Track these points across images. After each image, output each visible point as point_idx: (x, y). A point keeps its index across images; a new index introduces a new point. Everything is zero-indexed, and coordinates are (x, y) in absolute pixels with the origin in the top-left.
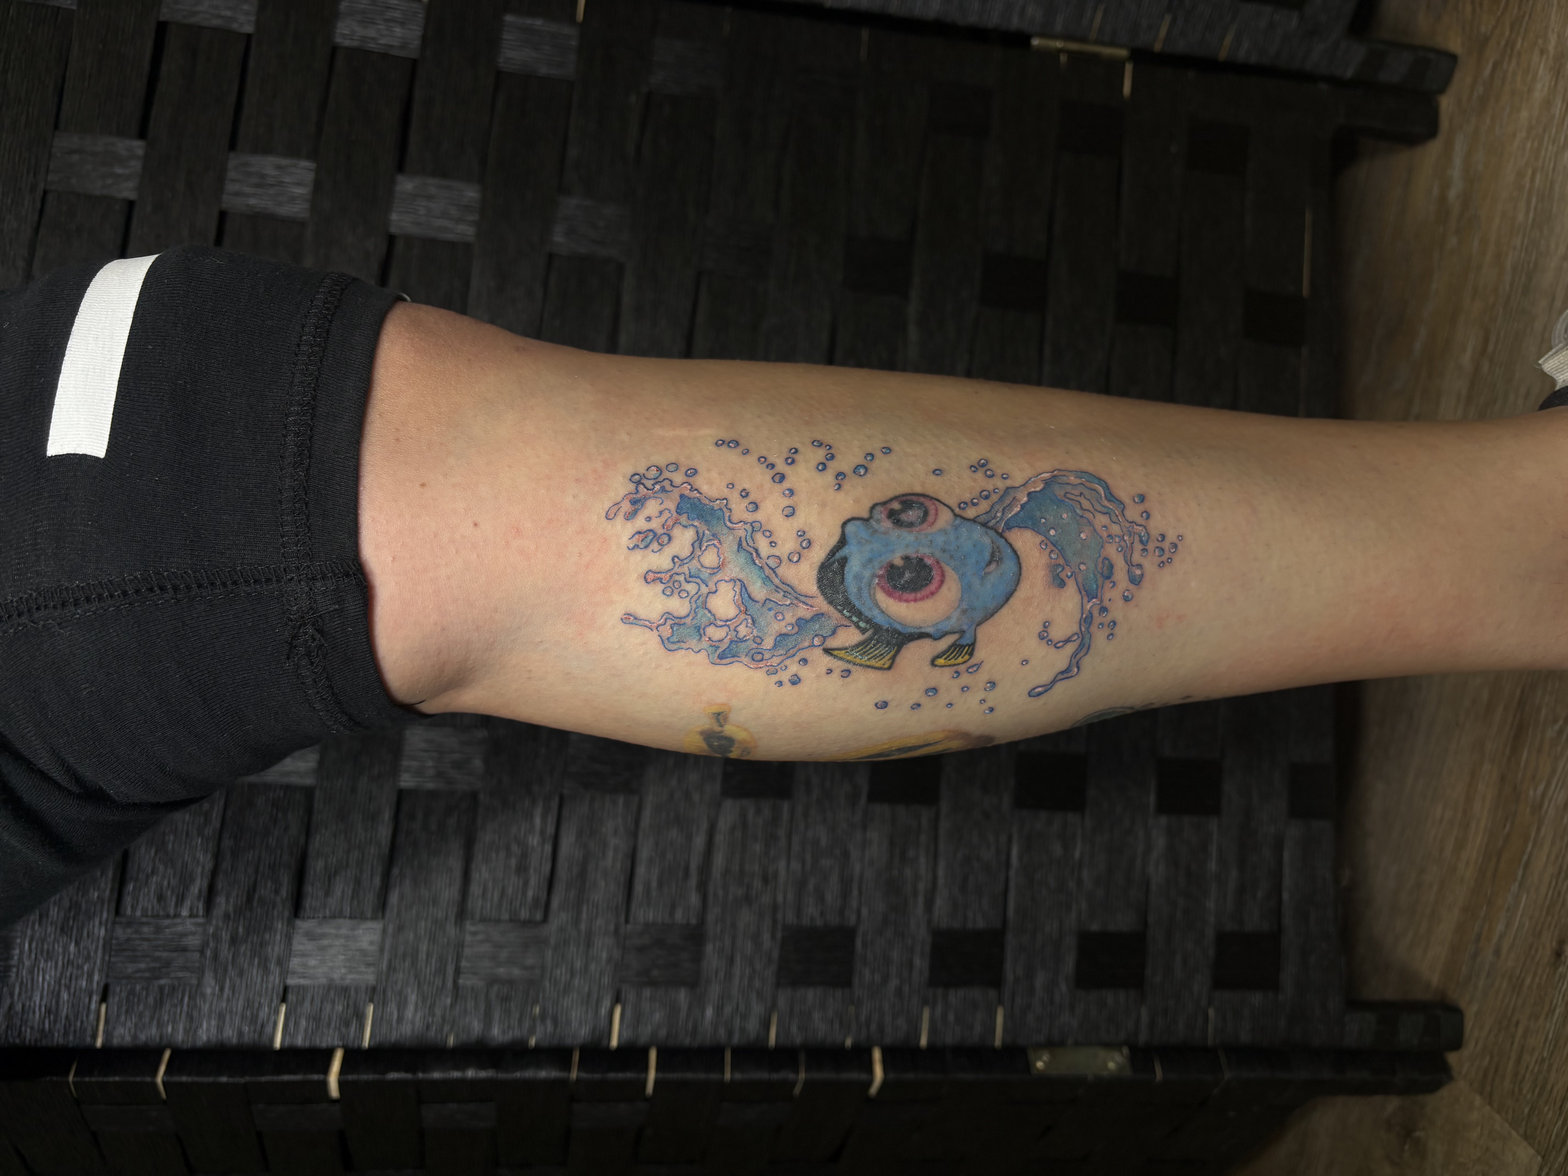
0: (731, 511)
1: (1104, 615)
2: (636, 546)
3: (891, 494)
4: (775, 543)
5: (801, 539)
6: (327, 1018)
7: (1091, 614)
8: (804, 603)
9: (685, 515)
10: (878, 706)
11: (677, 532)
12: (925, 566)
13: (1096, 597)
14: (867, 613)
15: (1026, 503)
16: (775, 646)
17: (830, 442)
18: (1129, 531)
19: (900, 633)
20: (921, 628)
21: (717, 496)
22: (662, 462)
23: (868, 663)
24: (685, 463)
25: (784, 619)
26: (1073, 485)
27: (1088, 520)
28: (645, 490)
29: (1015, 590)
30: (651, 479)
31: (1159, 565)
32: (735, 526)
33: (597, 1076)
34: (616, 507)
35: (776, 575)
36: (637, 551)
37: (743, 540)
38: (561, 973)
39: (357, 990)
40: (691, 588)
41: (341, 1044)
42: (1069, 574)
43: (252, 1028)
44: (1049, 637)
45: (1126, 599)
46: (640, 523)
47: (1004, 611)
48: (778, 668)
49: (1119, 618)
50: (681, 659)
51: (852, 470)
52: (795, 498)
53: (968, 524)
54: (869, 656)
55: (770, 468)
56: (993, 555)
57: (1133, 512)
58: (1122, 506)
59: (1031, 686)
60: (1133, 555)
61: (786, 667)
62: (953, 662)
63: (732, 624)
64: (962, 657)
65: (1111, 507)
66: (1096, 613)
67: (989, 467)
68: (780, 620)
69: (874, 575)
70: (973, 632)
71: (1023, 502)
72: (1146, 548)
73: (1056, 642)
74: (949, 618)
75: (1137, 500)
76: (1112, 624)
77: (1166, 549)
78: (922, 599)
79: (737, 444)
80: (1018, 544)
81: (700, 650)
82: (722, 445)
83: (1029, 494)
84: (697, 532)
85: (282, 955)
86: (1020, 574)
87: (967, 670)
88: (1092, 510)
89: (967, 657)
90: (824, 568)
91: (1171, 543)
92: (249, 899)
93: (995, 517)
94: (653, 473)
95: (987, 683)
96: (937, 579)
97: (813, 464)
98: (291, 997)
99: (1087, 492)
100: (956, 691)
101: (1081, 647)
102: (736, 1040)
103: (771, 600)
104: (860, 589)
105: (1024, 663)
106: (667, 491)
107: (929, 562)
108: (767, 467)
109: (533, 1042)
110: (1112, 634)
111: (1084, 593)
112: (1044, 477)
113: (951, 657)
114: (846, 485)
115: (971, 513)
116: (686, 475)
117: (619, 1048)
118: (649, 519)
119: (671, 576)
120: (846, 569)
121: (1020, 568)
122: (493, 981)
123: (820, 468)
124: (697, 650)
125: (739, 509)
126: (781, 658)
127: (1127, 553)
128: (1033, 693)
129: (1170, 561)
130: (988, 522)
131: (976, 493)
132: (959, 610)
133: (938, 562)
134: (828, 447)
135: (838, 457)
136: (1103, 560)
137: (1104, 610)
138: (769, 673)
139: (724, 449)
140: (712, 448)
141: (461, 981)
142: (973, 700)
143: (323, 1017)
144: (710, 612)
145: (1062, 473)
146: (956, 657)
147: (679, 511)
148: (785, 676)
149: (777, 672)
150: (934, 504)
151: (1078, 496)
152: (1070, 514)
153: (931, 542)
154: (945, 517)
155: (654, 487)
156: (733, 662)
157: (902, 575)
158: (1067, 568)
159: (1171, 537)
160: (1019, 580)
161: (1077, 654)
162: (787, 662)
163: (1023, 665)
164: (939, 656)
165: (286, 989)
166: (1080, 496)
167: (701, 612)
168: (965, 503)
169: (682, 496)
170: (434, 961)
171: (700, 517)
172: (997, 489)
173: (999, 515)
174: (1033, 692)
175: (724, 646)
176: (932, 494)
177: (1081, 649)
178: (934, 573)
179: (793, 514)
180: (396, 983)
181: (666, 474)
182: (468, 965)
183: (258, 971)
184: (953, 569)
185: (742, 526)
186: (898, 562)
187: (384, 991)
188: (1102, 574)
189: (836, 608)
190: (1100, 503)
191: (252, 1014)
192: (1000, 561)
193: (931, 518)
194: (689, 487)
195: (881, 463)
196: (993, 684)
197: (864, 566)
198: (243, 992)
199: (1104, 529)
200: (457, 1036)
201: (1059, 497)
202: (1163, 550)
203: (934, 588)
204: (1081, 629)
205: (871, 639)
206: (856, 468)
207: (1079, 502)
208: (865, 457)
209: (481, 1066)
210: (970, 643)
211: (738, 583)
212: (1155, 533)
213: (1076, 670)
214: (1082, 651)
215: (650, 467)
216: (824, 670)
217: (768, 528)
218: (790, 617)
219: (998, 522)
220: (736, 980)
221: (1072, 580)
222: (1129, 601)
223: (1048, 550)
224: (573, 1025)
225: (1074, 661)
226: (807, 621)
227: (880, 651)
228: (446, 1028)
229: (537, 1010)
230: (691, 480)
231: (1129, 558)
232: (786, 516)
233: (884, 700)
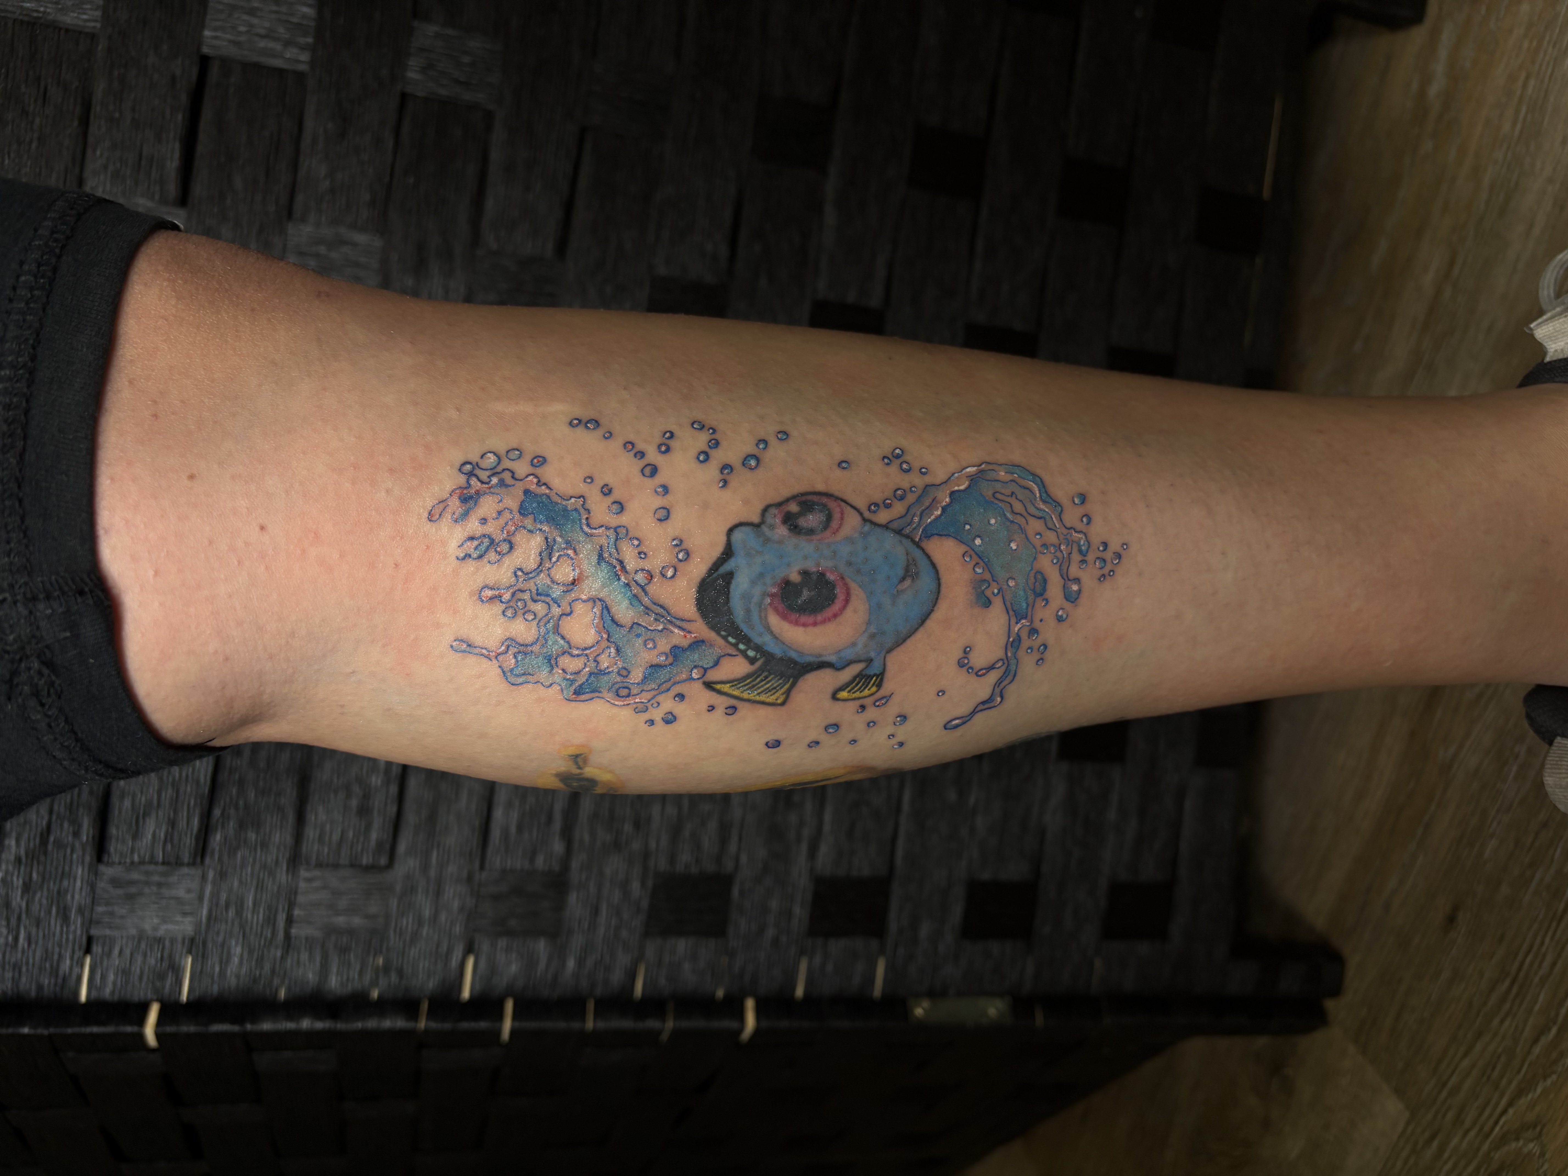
0: (589, 513)
1: (1034, 638)
2: (468, 556)
3: (786, 493)
4: (645, 554)
5: (677, 549)
6: (138, 970)
7: (1019, 638)
8: (680, 628)
9: (531, 517)
10: (770, 745)
11: (520, 538)
12: (828, 582)
13: (1026, 618)
14: (758, 640)
15: (948, 505)
16: (645, 679)
17: (714, 424)
18: (1067, 539)
19: (796, 663)
20: (820, 656)
21: (571, 492)
22: (502, 449)
23: (757, 698)
24: (530, 450)
25: (655, 647)
26: (1003, 482)
27: (1020, 525)
28: (479, 484)
29: (932, 610)
30: (486, 470)
31: (1099, 579)
32: (594, 531)
33: (447, 1026)
34: (442, 506)
35: (646, 593)
36: (470, 561)
37: (605, 549)
38: (408, 922)
39: (173, 941)
40: (539, 608)
41: (155, 997)
42: (996, 591)
43: (53, 981)
44: (970, 665)
45: (1060, 619)
46: (473, 526)
47: (919, 635)
48: (649, 705)
49: (1051, 642)
50: (527, 694)
51: (740, 461)
52: (669, 497)
53: (878, 530)
54: (759, 691)
55: (639, 457)
56: (907, 570)
57: (1072, 516)
58: (1060, 509)
59: (947, 719)
60: (1070, 568)
61: (659, 704)
62: (858, 694)
63: (591, 653)
64: (869, 690)
65: (1047, 510)
66: (1024, 635)
67: (904, 458)
68: (650, 649)
69: (764, 594)
70: (882, 659)
71: (944, 504)
72: (1086, 558)
73: (978, 668)
74: (854, 644)
75: (1077, 501)
76: (1042, 648)
77: (1108, 560)
78: (824, 622)
79: (597, 424)
80: (937, 557)
81: (551, 685)
82: (577, 425)
83: (952, 494)
84: (546, 539)
85: (83, 902)
86: (939, 592)
87: (874, 704)
88: (1025, 514)
89: (874, 689)
90: (704, 587)
91: (1114, 553)
92: (44, 842)
93: (911, 522)
94: (491, 459)
95: (897, 717)
96: (841, 597)
97: (693, 453)
98: (97, 949)
99: (1020, 493)
100: (860, 726)
101: (1006, 674)
102: (599, 991)
103: (640, 625)
104: (748, 611)
105: (940, 694)
106: (507, 486)
107: (831, 577)
108: (635, 455)
109: (375, 994)
110: (1042, 659)
111: (1011, 613)
112: (970, 472)
113: (856, 689)
114: (734, 481)
115: (883, 517)
116: (532, 465)
117: (472, 1000)
118: (484, 521)
119: (513, 594)
120: (732, 587)
121: (939, 585)
122: (330, 931)
123: (701, 458)
124: (548, 684)
125: (601, 510)
126: (653, 693)
127: (1063, 565)
128: (948, 726)
129: (1112, 574)
130: (903, 529)
131: (889, 493)
132: (866, 635)
133: (842, 578)
134: (711, 431)
135: (724, 444)
136: (1036, 573)
137: (1033, 631)
138: (637, 711)
139: (580, 430)
140: (567, 430)
141: (293, 931)
142: (880, 735)
143: (133, 969)
144: (563, 638)
145: (990, 467)
146: (862, 688)
147: (523, 511)
148: (657, 714)
149: (647, 709)
150: (840, 506)
151: (1009, 496)
152: (999, 518)
153: (835, 552)
154: (852, 521)
155: (491, 480)
156: (593, 698)
157: (799, 593)
158: (994, 584)
159: (1114, 546)
160: (937, 599)
161: (1002, 682)
162: (660, 698)
163: (939, 695)
164: (841, 689)
165: (90, 940)
166: (1012, 496)
167: (552, 637)
168: (876, 505)
169: (527, 492)
170: (261, 911)
171: (550, 520)
172: (914, 487)
173: (916, 519)
174: (950, 724)
175: (581, 679)
176: (836, 493)
177: (1006, 677)
178: (838, 591)
179: (667, 517)
180: (218, 933)
181: (506, 464)
182: (302, 913)
183: (56, 919)
184: (860, 586)
185: (603, 532)
186: (795, 577)
187: (204, 944)
188: (1034, 591)
189: (719, 634)
190: (1034, 505)
191: (52, 966)
192: (915, 577)
193: (834, 524)
194: (535, 480)
195: (777, 452)
196: (904, 718)
197: (753, 583)
198: (40, 942)
199: (1038, 537)
200: (289, 989)
201: (987, 498)
202: (1104, 561)
203: (837, 608)
204: (1006, 654)
205: (761, 670)
206: (745, 459)
207: (1009, 503)
208: (757, 445)
209: (318, 1017)
210: (878, 673)
211: (599, 603)
212: (1096, 541)
213: (999, 699)
214: (1007, 678)
215: (485, 454)
216: (705, 707)
217: (637, 535)
218: (664, 645)
219: (914, 529)
220: (601, 931)
221: (1000, 596)
222: (1063, 621)
223: (973, 563)
224: (421, 976)
225: (997, 690)
226: (684, 650)
227: (773, 684)
228: (276, 981)
229: (380, 961)
230: (538, 471)
231: (1065, 571)
232: (658, 520)
233: (776, 738)
